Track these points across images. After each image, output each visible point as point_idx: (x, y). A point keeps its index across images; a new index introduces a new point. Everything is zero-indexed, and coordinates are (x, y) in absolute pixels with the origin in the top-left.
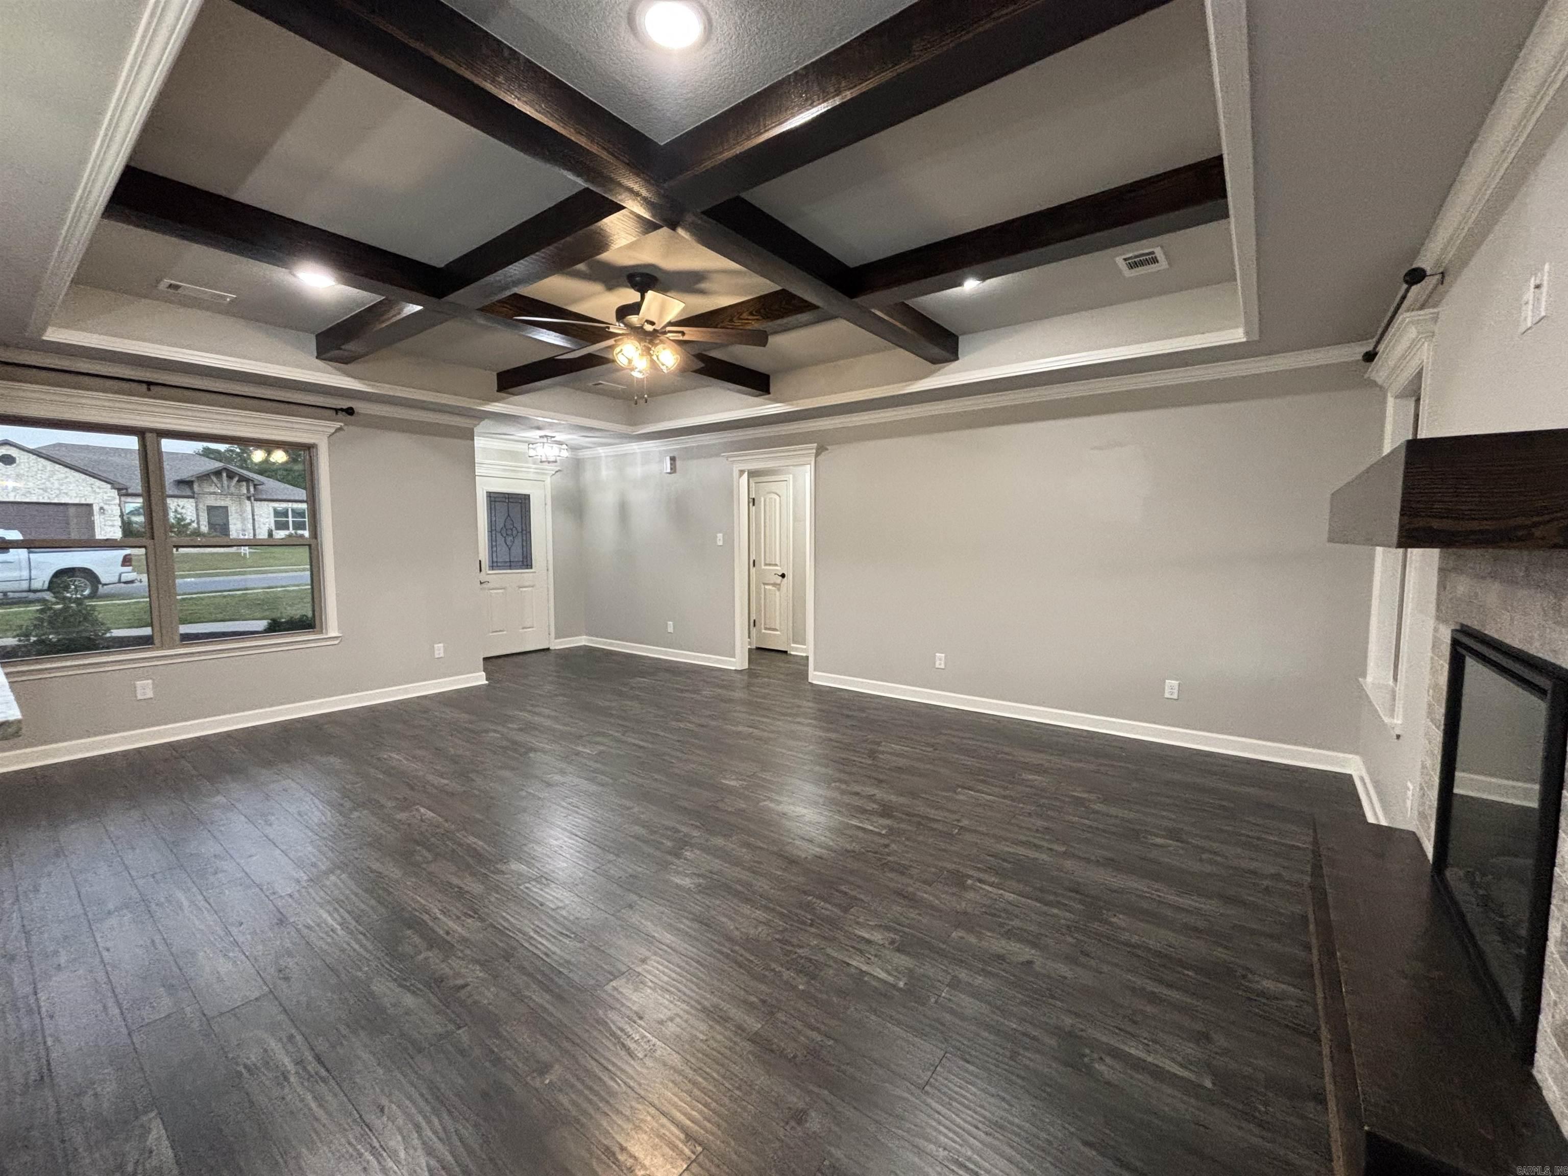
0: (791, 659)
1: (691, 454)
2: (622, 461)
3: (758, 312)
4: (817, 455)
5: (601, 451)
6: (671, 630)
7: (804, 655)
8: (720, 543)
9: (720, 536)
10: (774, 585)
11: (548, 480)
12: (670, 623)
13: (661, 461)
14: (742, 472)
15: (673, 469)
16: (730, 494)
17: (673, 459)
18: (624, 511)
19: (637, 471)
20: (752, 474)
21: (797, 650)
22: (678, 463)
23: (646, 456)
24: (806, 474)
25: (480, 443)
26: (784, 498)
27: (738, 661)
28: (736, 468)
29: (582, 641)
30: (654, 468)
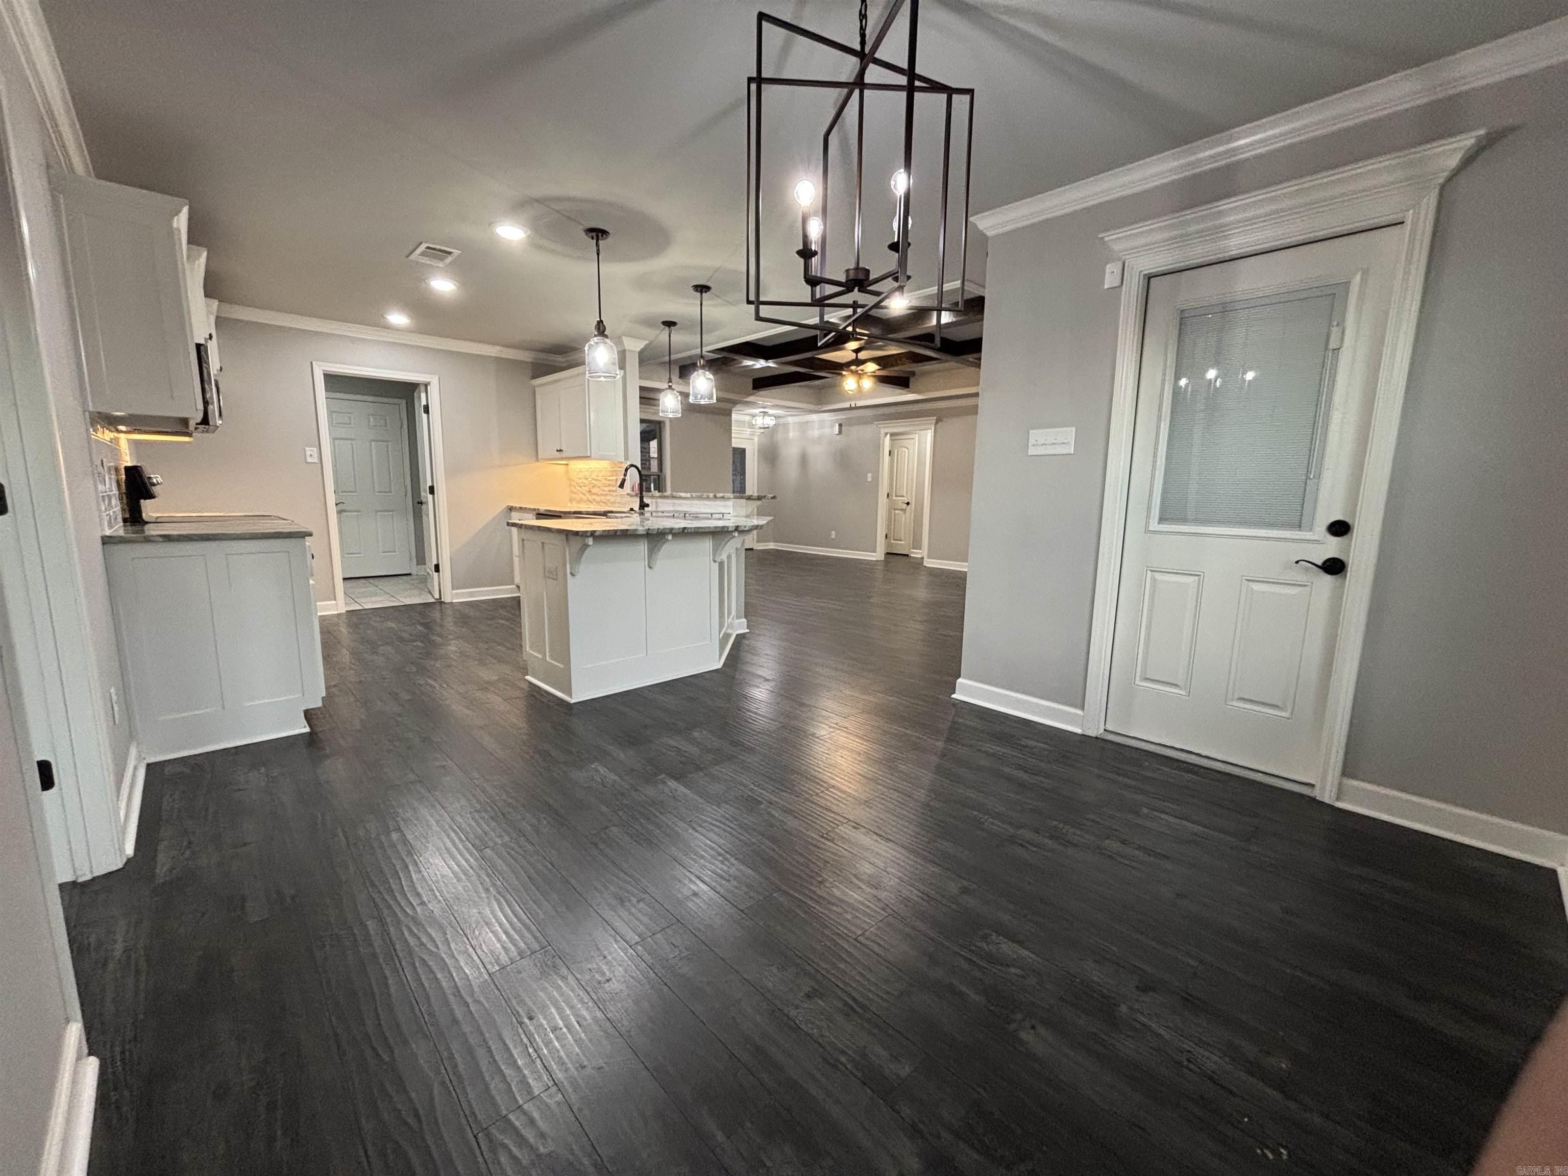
0: (912, 560)
1: (851, 422)
2: (804, 427)
3: (911, 358)
4: (936, 423)
5: (790, 420)
6: (833, 537)
7: (920, 556)
8: (869, 480)
9: (870, 475)
10: (901, 510)
11: (756, 439)
12: (833, 532)
13: (832, 427)
14: (886, 434)
15: (840, 432)
16: (878, 447)
17: (840, 425)
18: (804, 460)
19: (815, 433)
20: (892, 435)
21: (916, 554)
22: (843, 428)
23: (822, 423)
24: (929, 435)
25: (734, 416)
26: (911, 451)
27: (878, 555)
28: (883, 431)
29: (771, 546)
30: (827, 431)
